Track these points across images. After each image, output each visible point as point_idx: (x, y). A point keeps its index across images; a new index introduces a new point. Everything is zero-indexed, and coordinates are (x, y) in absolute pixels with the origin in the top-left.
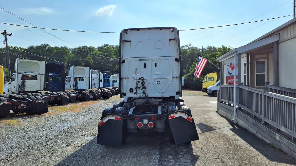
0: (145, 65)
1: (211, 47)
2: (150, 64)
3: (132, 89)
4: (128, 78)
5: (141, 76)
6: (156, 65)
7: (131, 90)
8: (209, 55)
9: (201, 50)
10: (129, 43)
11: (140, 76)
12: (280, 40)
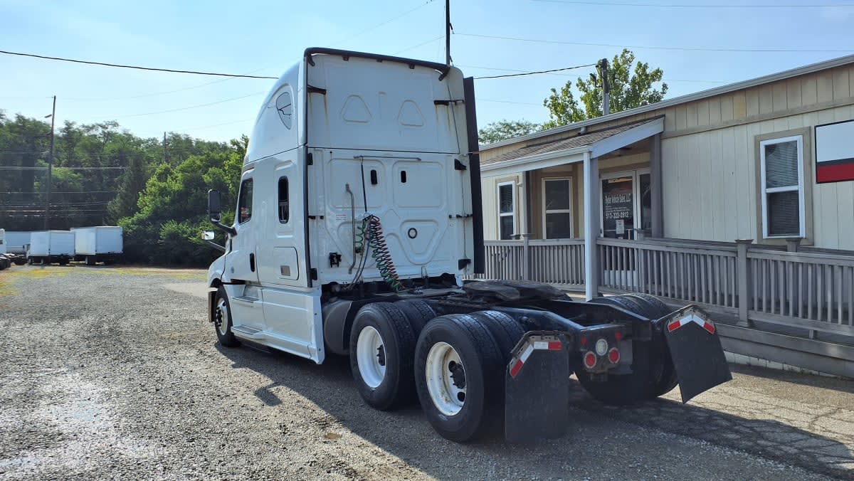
0: (374, 174)
1: (178, 136)
2: (388, 174)
3: (339, 257)
4: (322, 217)
5: (370, 212)
6: (404, 177)
7: (335, 259)
8: (201, 161)
9: (143, 143)
10: (320, 96)
11: (366, 211)
12: (667, 130)
